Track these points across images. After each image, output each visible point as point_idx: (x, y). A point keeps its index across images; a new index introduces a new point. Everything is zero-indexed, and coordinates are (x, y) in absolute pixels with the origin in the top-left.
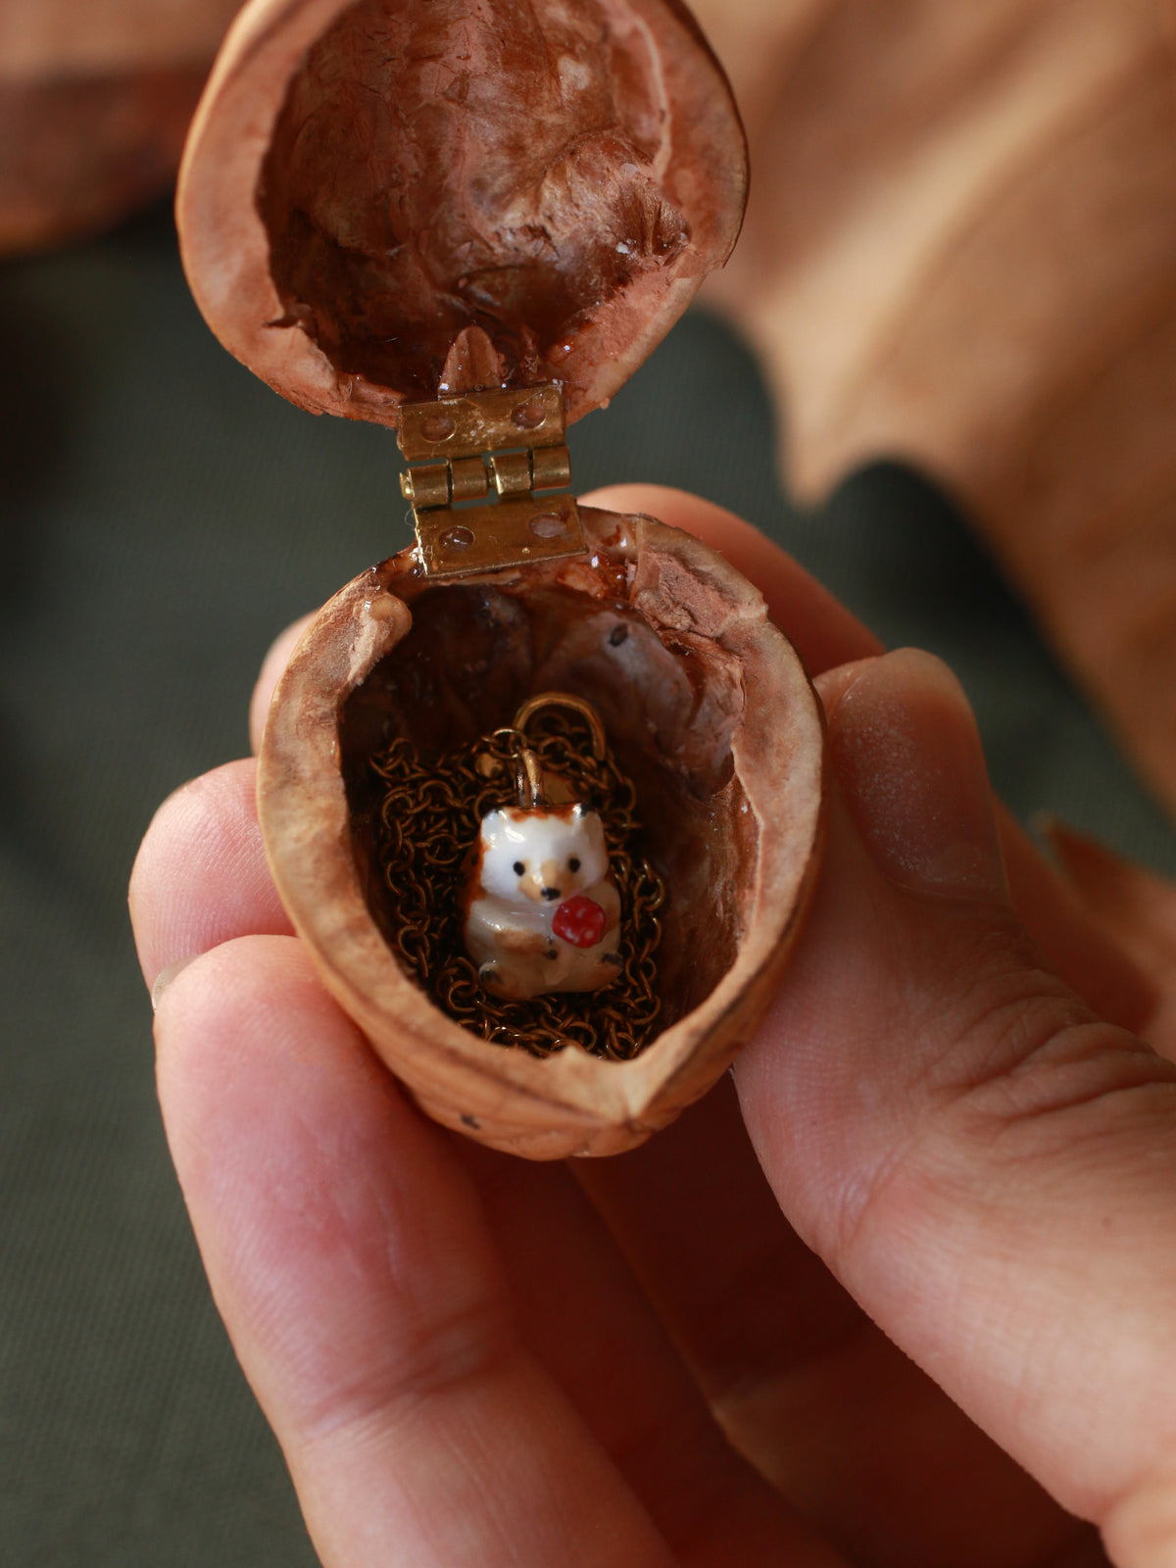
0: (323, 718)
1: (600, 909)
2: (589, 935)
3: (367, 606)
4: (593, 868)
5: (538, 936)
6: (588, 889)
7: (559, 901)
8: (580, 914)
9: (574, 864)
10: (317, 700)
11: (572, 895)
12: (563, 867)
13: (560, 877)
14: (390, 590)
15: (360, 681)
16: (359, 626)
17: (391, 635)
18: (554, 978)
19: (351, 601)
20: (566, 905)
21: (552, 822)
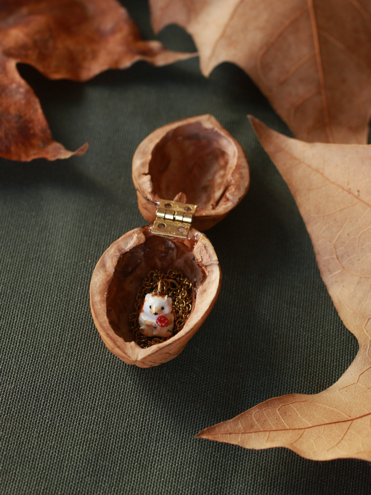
0: (116, 256)
1: (167, 319)
2: (163, 324)
3: (136, 235)
4: (167, 310)
5: (153, 323)
6: (166, 314)
7: (157, 316)
8: (162, 320)
9: (163, 308)
10: (117, 251)
11: (161, 315)
12: (160, 308)
13: (158, 310)
14: (143, 233)
15: (128, 250)
16: (133, 238)
17: (139, 242)
18: (155, 333)
19: (133, 233)
20: (160, 317)
21: (160, 298)
